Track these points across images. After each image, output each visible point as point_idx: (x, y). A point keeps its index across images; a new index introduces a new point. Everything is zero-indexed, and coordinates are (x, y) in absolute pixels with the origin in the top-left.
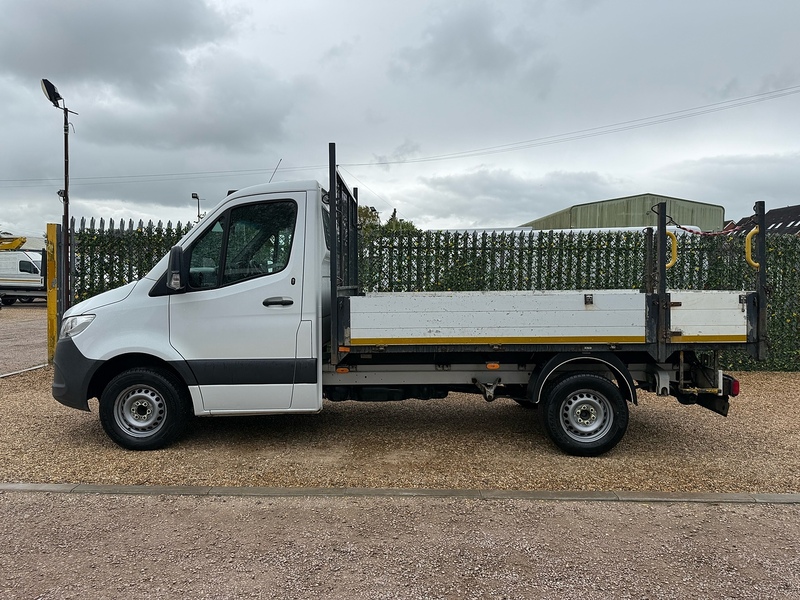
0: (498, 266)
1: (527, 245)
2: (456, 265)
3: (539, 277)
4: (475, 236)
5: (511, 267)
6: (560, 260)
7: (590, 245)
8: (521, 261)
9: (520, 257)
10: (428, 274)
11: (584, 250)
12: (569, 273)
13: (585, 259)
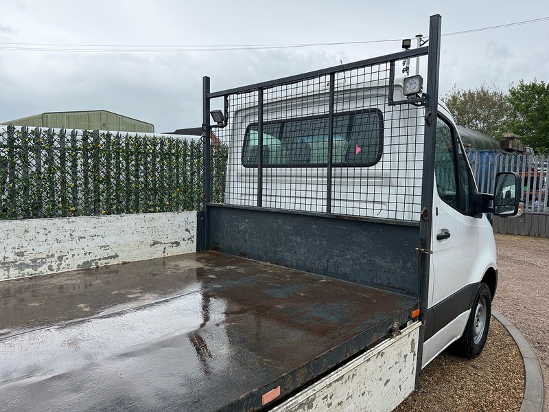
0: (34, 169)
1: (69, 145)
5: (51, 171)
7: (138, 148)
9: (62, 158)
11: (132, 154)
12: (118, 178)
13: (133, 163)
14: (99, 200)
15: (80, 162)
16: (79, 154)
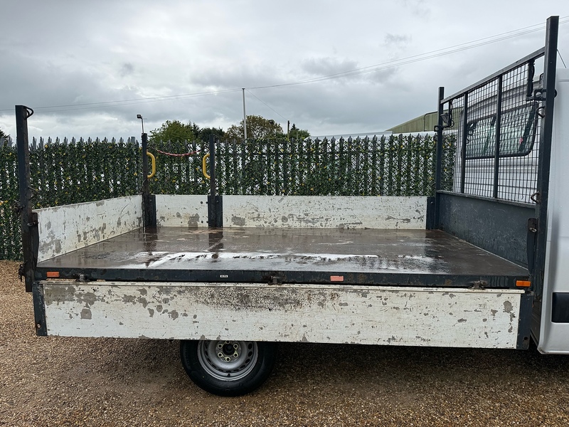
0: (354, 167)
1: (379, 148)
2: (317, 167)
3: (390, 176)
4: (333, 141)
5: (365, 168)
6: (409, 160)
8: (374, 163)
9: (374, 159)
10: (293, 176)
12: (417, 172)
14: (400, 190)
15: (387, 160)
16: (386, 155)
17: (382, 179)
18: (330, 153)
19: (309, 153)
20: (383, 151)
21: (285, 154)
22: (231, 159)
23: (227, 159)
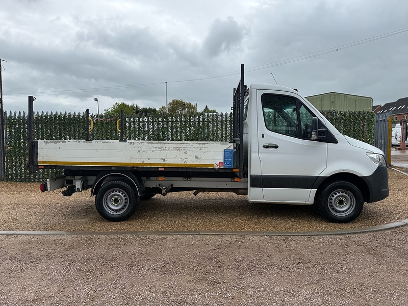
17: (226, 137)
18: (197, 121)
19: (186, 122)
20: (226, 121)
21: (172, 122)
22: (141, 124)
23: (139, 124)
